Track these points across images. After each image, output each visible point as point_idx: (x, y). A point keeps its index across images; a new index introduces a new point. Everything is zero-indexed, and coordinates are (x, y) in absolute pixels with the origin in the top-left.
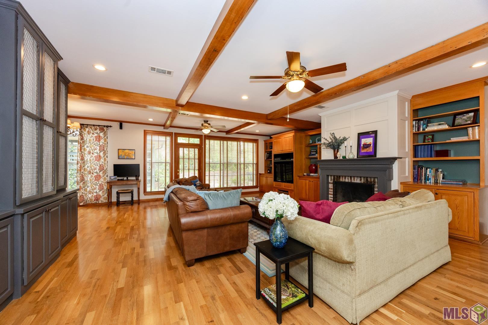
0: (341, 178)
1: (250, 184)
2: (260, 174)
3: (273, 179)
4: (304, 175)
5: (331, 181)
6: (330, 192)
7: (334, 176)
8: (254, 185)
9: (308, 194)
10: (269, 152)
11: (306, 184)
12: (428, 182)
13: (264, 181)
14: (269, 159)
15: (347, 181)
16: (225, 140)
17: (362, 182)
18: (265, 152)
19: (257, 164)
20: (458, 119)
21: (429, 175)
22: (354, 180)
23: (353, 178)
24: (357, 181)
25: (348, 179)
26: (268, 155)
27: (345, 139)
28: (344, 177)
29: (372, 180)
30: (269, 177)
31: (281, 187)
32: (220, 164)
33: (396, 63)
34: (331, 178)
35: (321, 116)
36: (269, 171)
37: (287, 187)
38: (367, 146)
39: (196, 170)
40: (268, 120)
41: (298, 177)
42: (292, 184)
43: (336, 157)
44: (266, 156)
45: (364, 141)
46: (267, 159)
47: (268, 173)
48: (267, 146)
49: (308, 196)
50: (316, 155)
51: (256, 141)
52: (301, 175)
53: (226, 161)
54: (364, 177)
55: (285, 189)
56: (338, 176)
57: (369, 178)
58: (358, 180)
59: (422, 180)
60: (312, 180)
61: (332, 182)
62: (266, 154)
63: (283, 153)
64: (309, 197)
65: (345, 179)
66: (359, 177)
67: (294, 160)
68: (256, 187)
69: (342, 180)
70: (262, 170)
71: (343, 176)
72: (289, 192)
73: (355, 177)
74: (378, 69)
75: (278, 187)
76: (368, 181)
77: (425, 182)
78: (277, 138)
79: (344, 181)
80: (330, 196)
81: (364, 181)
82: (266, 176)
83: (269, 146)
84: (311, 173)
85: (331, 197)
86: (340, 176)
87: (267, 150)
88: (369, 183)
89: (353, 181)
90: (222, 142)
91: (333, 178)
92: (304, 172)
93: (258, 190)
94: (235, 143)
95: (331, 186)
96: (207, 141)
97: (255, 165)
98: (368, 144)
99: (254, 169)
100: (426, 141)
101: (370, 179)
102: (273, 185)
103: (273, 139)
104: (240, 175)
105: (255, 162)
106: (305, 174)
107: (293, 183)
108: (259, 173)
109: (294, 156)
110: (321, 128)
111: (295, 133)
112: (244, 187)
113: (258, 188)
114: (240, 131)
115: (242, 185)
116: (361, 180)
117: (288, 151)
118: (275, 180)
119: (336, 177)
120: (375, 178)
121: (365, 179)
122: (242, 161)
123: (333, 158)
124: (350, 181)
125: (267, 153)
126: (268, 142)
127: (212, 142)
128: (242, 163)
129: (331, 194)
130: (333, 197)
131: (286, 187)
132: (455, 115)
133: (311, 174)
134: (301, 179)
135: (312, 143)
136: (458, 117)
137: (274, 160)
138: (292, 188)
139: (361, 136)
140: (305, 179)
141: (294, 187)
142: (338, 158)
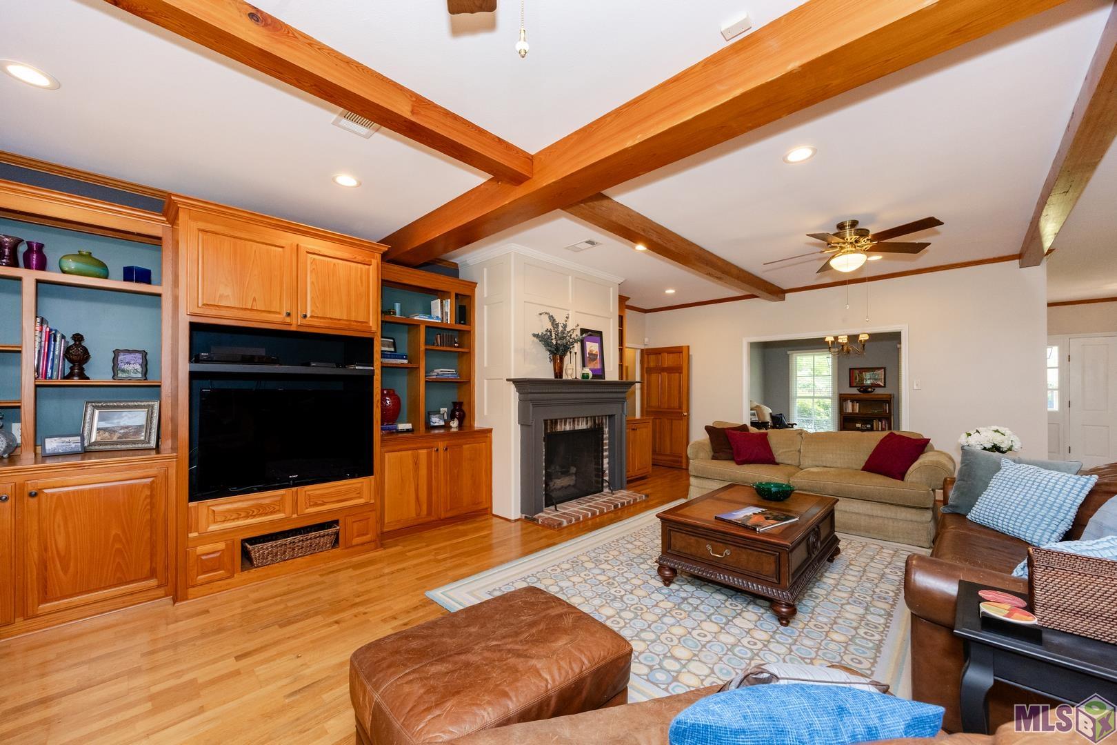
0: (558, 424)
6: (543, 462)
7: (547, 422)
9: (424, 500)
11: (416, 463)
15: (568, 428)
17: (589, 427)
22: (578, 425)
23: (576, 422)
24: (582, 426)
25: (570, 424)
28: (563, 421)
29: (600, 421)
37: (334, 502)
43: (559, 373)
54: (591, 417)
55: (315, 514)
56: (554, 421)
57: (597, 418)
58: (583, 423)
60: (441, 444)
61: (543, 435)
65: (565, 424)
67: (377, 370)
69: (560, 428)
73: (579, 417)
76: (595, 423)
79: (563, 430)
80: (543, 472)
81: (591, 424)
86: (557, 421)
88: (597, 428)
89: (577, 428)
101: (598, 421)
107: (372, 474)
109: (376, 356)
116: (587, 423)
119: (549, 423)
120: (603, 417)
121: (593, 420)
123: (550, 375)
131: (322, 504)
137: (193, 359)
138: (370, 497)
141: (377, 490)
142: (564, 377)
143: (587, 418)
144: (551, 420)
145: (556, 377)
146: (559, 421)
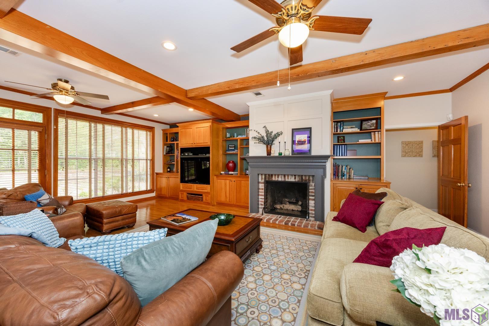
0: (274, 177)
1: (143, 188)
2: (157, 174)
3: (179, 180)
4: (221, 174)
5: (261, 180)
6: (260, 192)
7: (265, 175)
8: (149, 188)
9: (228, 196)
10: (169, 145)
11: (226, 184)
12: (343, 177)
13: (164, 182)
14: (170, 154)
15: (280, 179)
16: (99, 123)
17: (297, 181)
18: (164, 144)
19: (153, 161)
20: (364, 125)
21: (344, 171)
22: (288, 178)
23: (286, 177)
24: (291, 180)
25: (281, 177)
26: (168, 148)
27: (278, 135)
28: (277, 175)
29: (307, 178)
30: (171, 177)
31: (191, 190)
32: (90, 160)
33: (374, 52)
34: (261, 177)
35: (249, 106)
36: (169, 170)
37: (201, 190)
38: (301, 143)
39: (32, 172)
40: (187, 98)
41: (215, 177)
42: (209, 186)
43: (269, 153)
44: (165, 150)
45: (298, 137)
46: (166, 154)
47: (168, 172)
48: (167, 137)
49: (228, 198)
50: (236, 151)
51: (151, 129)
52: (217, 173)
53: (100, 155)
54: (299, 176)
55: (198, 191)
56: (270, 175)
57: (304, 176)
58: (292, 178)
59: (339, 176)
60: (233, 179)
61: (263, 181)
62: (165, 147)
63: (194, 147)
64: (229, 200)
65: (278, 177)
66: (293, 176)
67: (211, 155)
68: (151, 191)
69: (274, 179)
70: (159, 168)
71: (275, 175)
72: (204, 195)
73: (289, 175)
74: (353, 55)
75: (187, 191)
76: (303, 179)
77: (342, 178)
78: (185, 128)
79: (277, 180)
80: (260, 197)
81: (299, 179)
82: (167, 176)
83: (169, 137)
84: (229, 171)
85: (261, 199)
86: (272, 175)
87: (167, 143)
88: (304, 181)
89: (287, 180)
90: (93, 125)
91: (263, 177)
92: (220, 171)
93: (153, 195)
94: (117, 129)
95: (262, 186)
96: (62, 121)
97: (149, 162)
98: (302, 141)
99: (149, 167)
100: (340, 142)
101: (305, 178)
102: (180, 188)
103: (179, 128)
104: (127, 177)
105: (149, 157)
106: (222, 172)
107: (209, 184)
108: (156, 171)
109: (211, 152)
110: (249, 119)
111: (212, 123)
112: (133, 193)
113: (154, 192)
114: (125, 112)
115: (130, 191)
116: (295, 178)
117: (203, 144)
118: (183, 180)
119: (267, 176)
120: (309, 176)
121: (300, 177)
122: (130, 156)
123: (265, 154)
124: (283, 180)
125: (167, 147)
126: (168, 132)
127: (72, 123)
128: (130, 159)
129: (261, 195)
130: (265, 199)
131: (199, 189)
132: (362, 121)
133: (230, 173)
134: (218, 178)
135: (231, 137)
136: (364, 123)
137: (181, 154)
138: (209, 190)
139: (295, 131)
140: (224, 179)
141: (211, 189)
142: (272, 155)
143: (295, 175)
144: (269, 175)
145: (268, 155)
146: (273, 175)
